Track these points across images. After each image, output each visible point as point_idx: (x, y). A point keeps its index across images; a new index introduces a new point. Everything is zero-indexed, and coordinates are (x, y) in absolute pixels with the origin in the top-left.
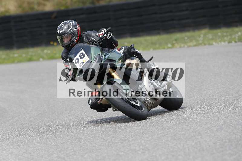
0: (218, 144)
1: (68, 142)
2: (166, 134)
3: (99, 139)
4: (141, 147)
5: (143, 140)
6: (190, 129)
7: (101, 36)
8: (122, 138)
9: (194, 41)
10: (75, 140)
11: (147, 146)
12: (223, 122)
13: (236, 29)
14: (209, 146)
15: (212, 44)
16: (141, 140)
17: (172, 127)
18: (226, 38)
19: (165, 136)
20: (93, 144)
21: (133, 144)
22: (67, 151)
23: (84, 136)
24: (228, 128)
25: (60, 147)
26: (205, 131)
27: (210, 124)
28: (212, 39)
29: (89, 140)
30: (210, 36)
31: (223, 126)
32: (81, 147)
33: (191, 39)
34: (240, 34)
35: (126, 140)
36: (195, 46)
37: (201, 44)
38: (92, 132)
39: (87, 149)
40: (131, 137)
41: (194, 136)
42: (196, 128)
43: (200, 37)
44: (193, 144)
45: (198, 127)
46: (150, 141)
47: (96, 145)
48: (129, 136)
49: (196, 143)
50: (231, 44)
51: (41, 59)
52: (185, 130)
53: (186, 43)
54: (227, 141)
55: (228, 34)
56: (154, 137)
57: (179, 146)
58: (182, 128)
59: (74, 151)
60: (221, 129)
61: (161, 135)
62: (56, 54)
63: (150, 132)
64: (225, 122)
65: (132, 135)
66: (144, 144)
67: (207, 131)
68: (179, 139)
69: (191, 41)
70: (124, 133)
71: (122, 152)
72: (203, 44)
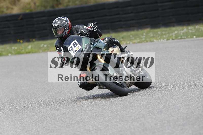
0: (159, 124)
1: (33, 123)
2: (116, 117)
3: (58, 121)
4: (94, 128)
5: (96, 121)
6: (135, 112)
7: (89, 29)
8: (78, 120)
9: (138, 38)
10: (39, 122)
11: (99, 126)
12: (163, 106)
13: (173, 29)
14: (151, 126)
15: (153, 41)
16: (94, 122)
17: (120, 111)
18: (164, 36)
19: (114, 118)
20: (54, 125)
21: (87, 125)
22: (32, 131)
23: (46, 119)
24: (167, 111)
25: (26, 128)
26: (148, 113)
27: (152, 108)
28: (153, 37)
29: (50, 122)
30: (151, 34)
31: (163, 110)
32: (44, 128)
33: (135, 37)
34: (176, 32)
35: (81, 122)
36: (139, 42)
37: (143, 41)
38: (53, 115)
39: (49, 129)
40: (86, 119)
41: (139, 118)
42: (141, 112)
43: (143, 35)
44: (138, 125)
45: (141, 111)
46: (101, 122)
47: (57, 126)
48: (84, 118)
49: (140, 124)
50: (169, 41)
51: (10, 54)
52: (131, 113)
53: (131, 40)
54: (166, 122)
55: (167, 32)
56: (105, 119)
57: (126, 127)
58: (129, 112)
59: (38, 131)
60: (161, 112)
61: (111, 117)
62: (22, 50)
63: (101, 115)
64: (164, 107)
65: (87, 118)
66: (97, 125)
67: (150, 114)
68: (126, 120)
69: (135, 39)
70: (80, 116)
71: (78, 132)
72: (145, 41)
